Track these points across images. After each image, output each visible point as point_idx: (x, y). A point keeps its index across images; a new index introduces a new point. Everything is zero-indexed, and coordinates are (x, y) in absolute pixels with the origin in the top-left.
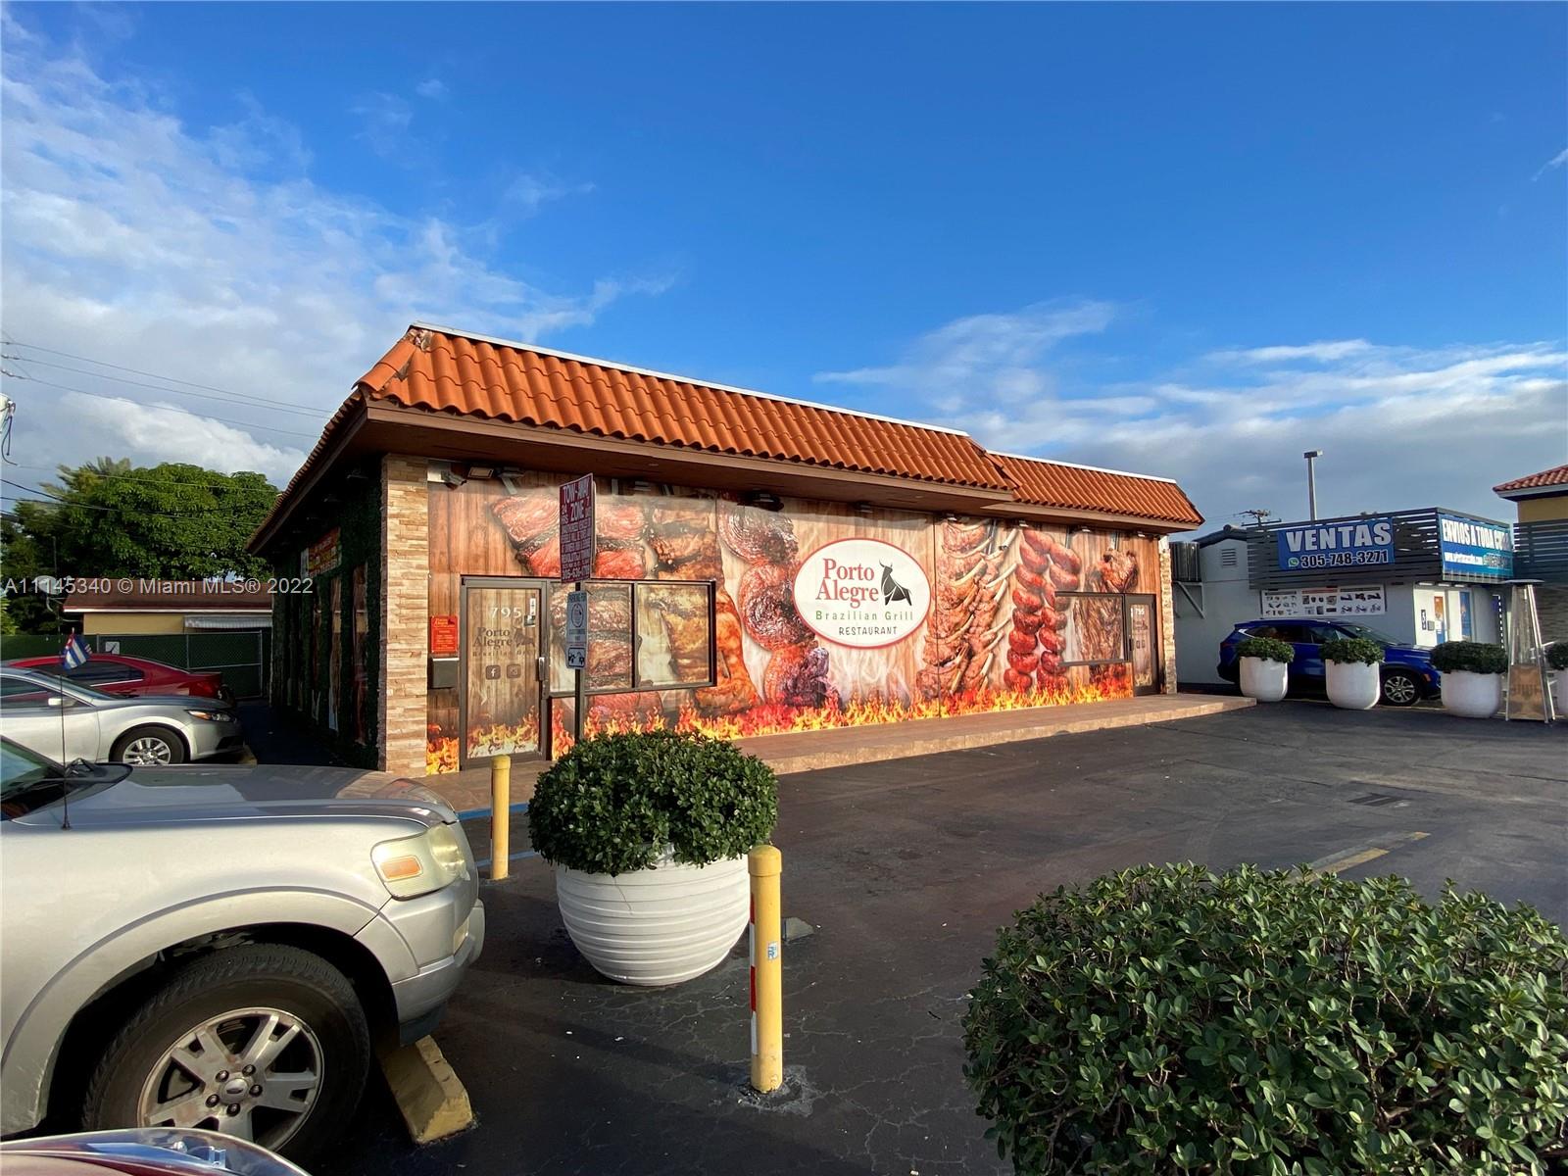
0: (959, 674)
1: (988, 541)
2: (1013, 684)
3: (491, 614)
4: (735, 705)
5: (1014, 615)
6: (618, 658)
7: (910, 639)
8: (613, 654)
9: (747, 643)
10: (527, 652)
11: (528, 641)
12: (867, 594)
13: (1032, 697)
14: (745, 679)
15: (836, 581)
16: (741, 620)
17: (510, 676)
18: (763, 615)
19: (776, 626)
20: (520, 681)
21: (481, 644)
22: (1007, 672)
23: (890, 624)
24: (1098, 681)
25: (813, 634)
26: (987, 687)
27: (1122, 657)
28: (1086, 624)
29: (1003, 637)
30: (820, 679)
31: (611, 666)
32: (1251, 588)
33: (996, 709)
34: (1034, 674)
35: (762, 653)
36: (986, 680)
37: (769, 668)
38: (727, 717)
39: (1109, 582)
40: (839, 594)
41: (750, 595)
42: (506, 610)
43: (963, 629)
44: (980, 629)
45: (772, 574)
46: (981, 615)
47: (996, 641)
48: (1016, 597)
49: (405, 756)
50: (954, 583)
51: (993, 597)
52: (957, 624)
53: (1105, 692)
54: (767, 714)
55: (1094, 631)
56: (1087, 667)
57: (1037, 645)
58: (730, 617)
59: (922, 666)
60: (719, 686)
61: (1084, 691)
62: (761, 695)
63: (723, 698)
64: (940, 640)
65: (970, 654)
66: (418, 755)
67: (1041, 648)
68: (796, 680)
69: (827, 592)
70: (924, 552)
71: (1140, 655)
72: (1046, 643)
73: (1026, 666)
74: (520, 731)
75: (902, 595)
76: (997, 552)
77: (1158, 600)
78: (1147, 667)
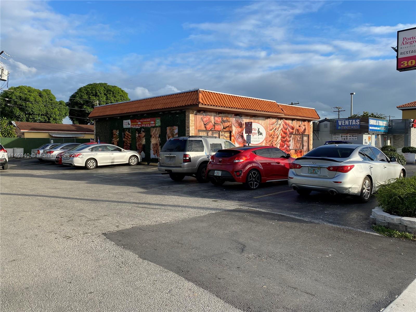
1: (277, 123)
7: (262, 143)
9: (236, 143)
12: (255, 134)
16: (235, 138)
18: (238, 138)
23: (258, 140)
24: (296, 153)
27: (301, 148)
28: (294, 141)
29: (279, 143)
32: (330, 133)
35: (238, 145)
39: (300, 132)
41: (236, 134)
44: (275, 141)
45: (240, 130)
47: (277, 144)
48: (281, 135)
50: (270, 132)
51: (277, 135)
52: (270, 140)
55: (296, 142)
56: (294, 150)
57: (285, 145)
58: (233, 138)
64: (267, 144)
67: (286, 146)
70: (265, 125)
71: (305, 148)
72: (287, 145)
75: (261, 134)
76: (278, 125)
77: (310, 136)
78: (306, 151)
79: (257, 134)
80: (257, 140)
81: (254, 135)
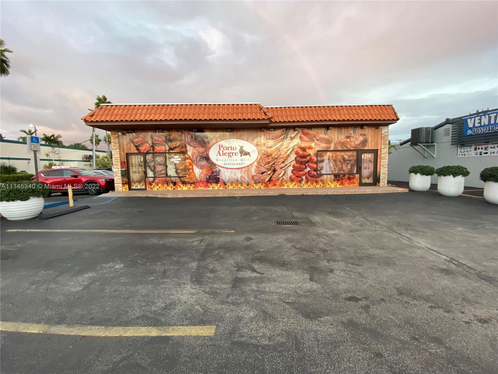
0: (270, 176)
1: (284, 136)
2: (294, 180)
3: (134, 161)
4: (191, 182)
5: (295, 158)
6: (162, 170)
7: (250, 167)
8: (161, 169)
9: (195, 167)
10: (141, 168)
11: (141, 166)
12: (234, 154)
13: (302, 184)
14: (194, 175)
15: (223, 151)
16: (193, 161)
17: (138, 173)
18: (200, 160)
19: (204, 163)
20: (141, 174)
21: (132, 166)
22: (291, 176)
23: (243, 162)
24: (338, 180)
25: (215, 165)
26: (282, 180)
27: (355, 172)
28: (335, 161)
29: (290, 165)
30: (218, 176)
31: (161, 172)
32: (452, 144)
33: (285, 187)
34: (304, 177)
35: (199, 170)
36: (281, 178)
37: (201, 173)
38: (189, 185)
39: (348, 146)
40: (224, 154)
41: (195, 155)
42: (136, 160)
43: (272, 163)
44: (280, 163)
45: (201, 150)
46: (280, 159)
47: (287, 167)
48: (297, 153)
49: (118, 187)
50: (268, 150)
51: (286, 153)
52: (269, 162)
53: (342, 184)
54: (201, 184)
55: (339, 163)
56: (333, 175)
57: (306, 167)
58: (190, 161)
59: (254, 174)
60: (187, 177)
61: (330, 183)
62: (199, 180)
63: (188, 180)
64: (261, 167)
65: (274, 171)
66: (120, 187)
67: (308, 169)
68: (210, 177)
69: (220, 154)
71: (366, 172)
72: (310, 167)
73: (300, 174)
74: (141, 184)
75: (247, 154)
76: (289, 139)
77: (379, 151)
78: (370, 176)
79: (239, 155)
80: (239, 162)
81: (232, 156)
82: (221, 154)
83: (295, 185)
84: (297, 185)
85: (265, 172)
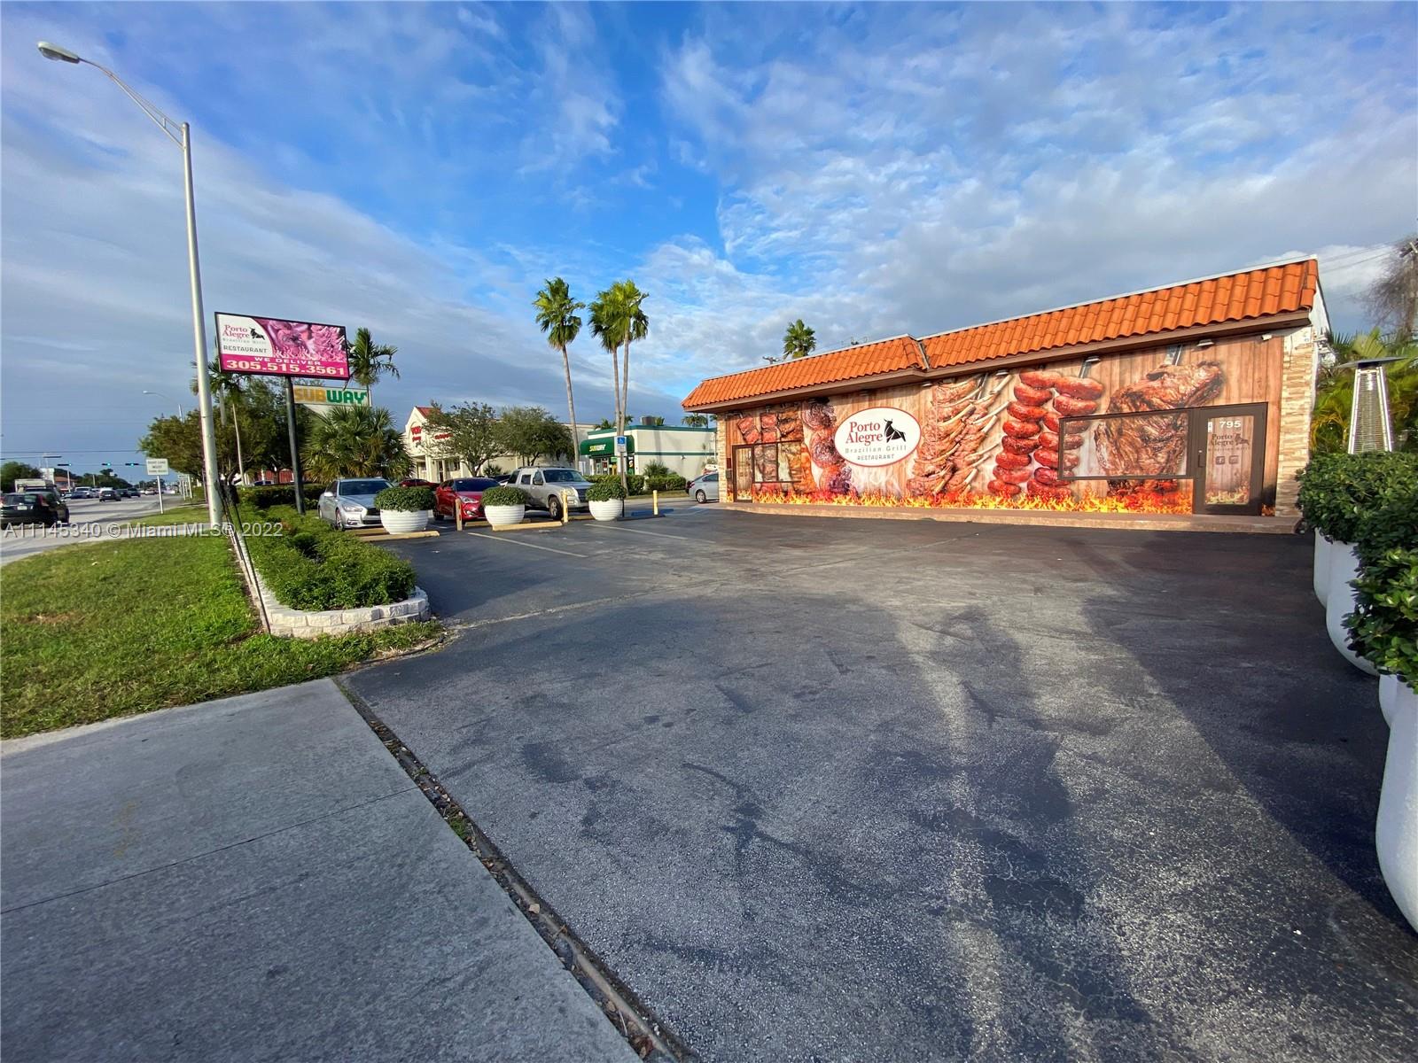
0: (943, 482)
1: (977, 390)
2: (999, 491)
3: (741, 457)
4: (808, 491)
5: (1003, 441)
6: (773, 470)
7: (903, 462)
8: (771, 469)
10: (749, 468)
11: (749, 465)
12: (875, 438)
13: (1020, 502)
14: (812, 479)
15: (857, 433)
16: (811, 455)
17: (745, 476)
19: (827, 457)
20: (748, 477)
21: (739, 466)
22: (992, 483)
23: (890, 453)
24: (1123, 494)
25: (844, 460)
26: (969, 491)
27: (1183, 472)
28: (1115, 443)
29: (990, 457)
30: (847, 482)
31: (771, 473)
33: (978, 507)
36: (969, 487)
37: (822, 475)
38: (805, 496)
39: (1156, 400)
40: (859, 439)
42: (744, 456)
43: (948, 454)
44: (966, 453)
45: (824, 433)
46: (966, 443)
47: (982, 461)
48: (1007, 428)
50: (942, 424)
51: (980, 430)
52: (943, 450)
53: (1133, 504)
54: (822, 496)
55: (1128, 449)
56: (1107, 481)
57: (1030, 461)
58: (807, 454)
59: (911, 476)
60: (803, 483)
61: (1096, 502)
62: (819, 487)
63: (804, 487)
65: (954, 470)
67: (1036, 465)
68: (834, 482)
69: (851, 439)
71: (1225, 472)
72: (1042, 460)
73: (1015, 478)
74: (748, 493)
75: (900, 435)
76: (987, 396)
77: (1272, 410)
78: (1239, 485)
80: (884, 452)
81: (872, 442)
82: (854, 439)
83: (1001, 503)
84: (1006, 504)
85: (933, 473)
